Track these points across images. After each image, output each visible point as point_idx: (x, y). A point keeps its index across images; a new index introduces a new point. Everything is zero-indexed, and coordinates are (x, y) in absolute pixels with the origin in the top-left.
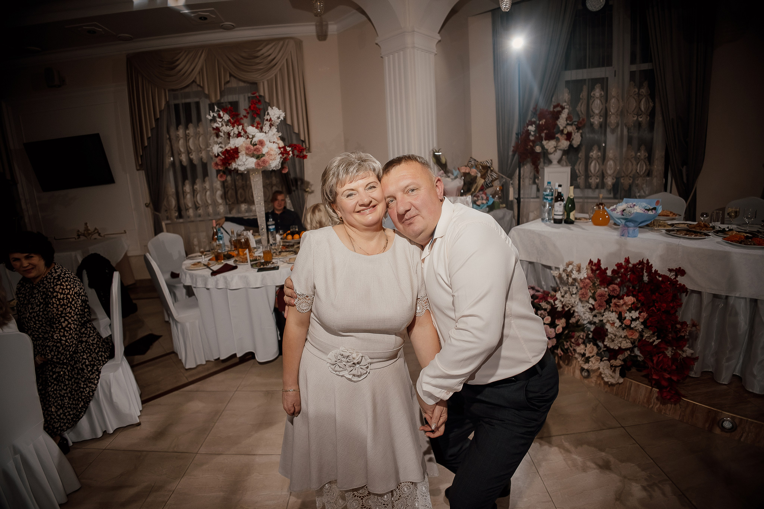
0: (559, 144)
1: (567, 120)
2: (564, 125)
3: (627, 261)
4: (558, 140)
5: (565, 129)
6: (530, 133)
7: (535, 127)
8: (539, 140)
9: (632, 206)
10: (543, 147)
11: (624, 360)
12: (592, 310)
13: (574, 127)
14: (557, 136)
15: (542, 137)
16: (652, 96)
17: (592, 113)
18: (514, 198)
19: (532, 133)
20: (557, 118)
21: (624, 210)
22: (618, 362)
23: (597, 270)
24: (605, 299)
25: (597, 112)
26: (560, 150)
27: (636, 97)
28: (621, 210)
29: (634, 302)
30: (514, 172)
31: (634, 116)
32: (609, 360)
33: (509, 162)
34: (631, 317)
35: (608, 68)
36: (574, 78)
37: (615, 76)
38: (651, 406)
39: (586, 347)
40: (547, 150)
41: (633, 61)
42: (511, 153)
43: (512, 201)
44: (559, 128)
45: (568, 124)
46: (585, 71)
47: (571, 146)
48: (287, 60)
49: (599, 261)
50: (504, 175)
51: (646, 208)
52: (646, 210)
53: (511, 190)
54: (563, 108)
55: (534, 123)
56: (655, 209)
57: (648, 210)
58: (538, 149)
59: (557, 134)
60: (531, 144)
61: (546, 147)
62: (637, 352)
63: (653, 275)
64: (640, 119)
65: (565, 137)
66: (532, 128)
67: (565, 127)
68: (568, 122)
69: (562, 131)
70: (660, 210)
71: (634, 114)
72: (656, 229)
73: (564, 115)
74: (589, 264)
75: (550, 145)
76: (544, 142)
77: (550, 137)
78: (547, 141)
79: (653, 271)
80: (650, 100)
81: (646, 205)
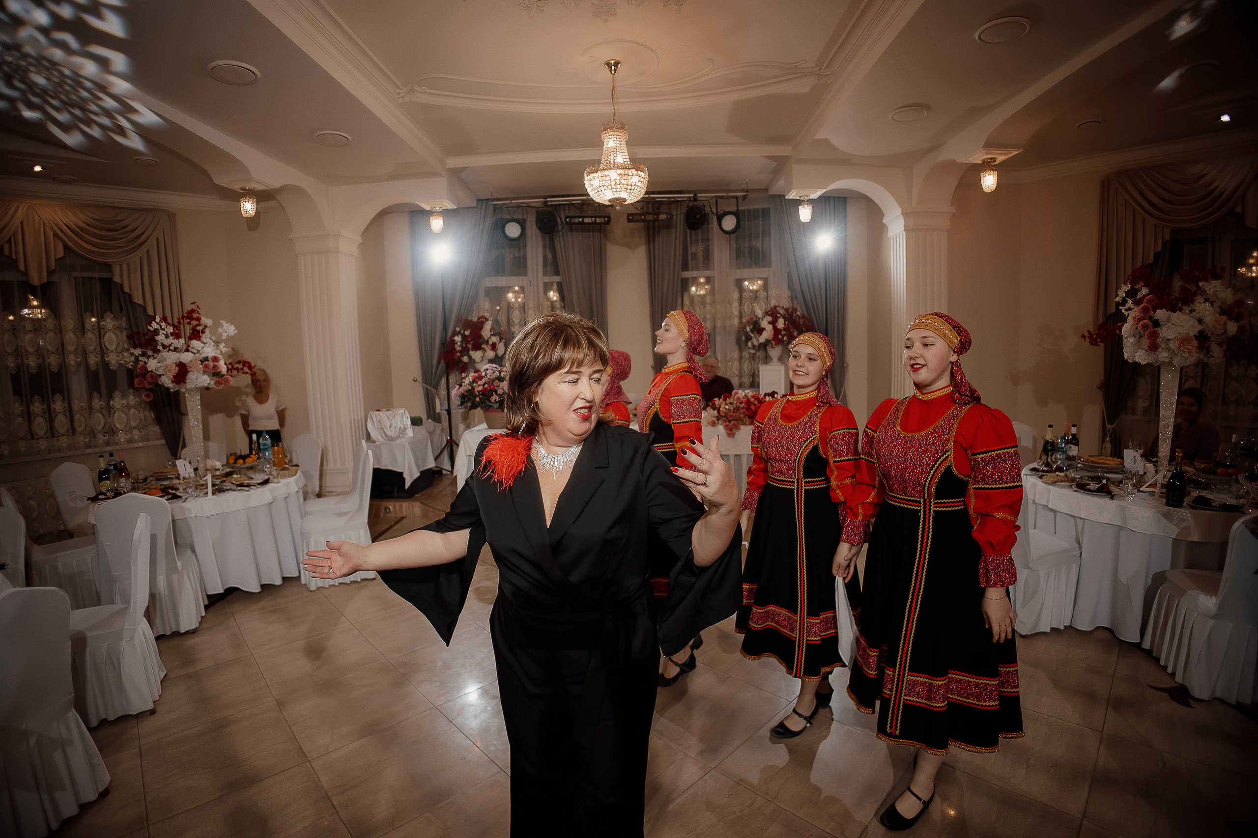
0: (486, 354)
1: (491, 331)
2: (489, 336)
4: (484, 350)
5: (490, 340)
6: (457, 343)
7: (462, 337)
8: (465, 351)
10: (470, 357)
13: (498, 338)
14: (483, 346)
15: (469, 348)
17: (513, 324)
18: (441, 410)
19: (459, 344)
20: (481, 328)
25: (517, 321)
26: (486, 359)
30: (439, 381)
33: (434, 371)
35: (525, 278)
36: (494, 284)
37: (530, 286)
40: (474, 360)
41: (545, 274)
42: (435, 362)
43: (439, 414)
44: (485, 339)
45: (492, 335)
46: (504, 278)
47: (496, 355)
48: (157, 239)
50: (429, 385)
53: (437, 401)
54: (487, 320)
55: (459, 333)
58: (465, 359)
59: (483, 344)
60: (459, 354)
61: (473, 357)
65: (491, 347)
66: (458, 339)
67: (490, 338)
68: (492, 333)
69: (488, 341)
73: (488, 326)
75: (476, 355)
76: (472, 353)
77: (477, 347)
78: (474, 352)
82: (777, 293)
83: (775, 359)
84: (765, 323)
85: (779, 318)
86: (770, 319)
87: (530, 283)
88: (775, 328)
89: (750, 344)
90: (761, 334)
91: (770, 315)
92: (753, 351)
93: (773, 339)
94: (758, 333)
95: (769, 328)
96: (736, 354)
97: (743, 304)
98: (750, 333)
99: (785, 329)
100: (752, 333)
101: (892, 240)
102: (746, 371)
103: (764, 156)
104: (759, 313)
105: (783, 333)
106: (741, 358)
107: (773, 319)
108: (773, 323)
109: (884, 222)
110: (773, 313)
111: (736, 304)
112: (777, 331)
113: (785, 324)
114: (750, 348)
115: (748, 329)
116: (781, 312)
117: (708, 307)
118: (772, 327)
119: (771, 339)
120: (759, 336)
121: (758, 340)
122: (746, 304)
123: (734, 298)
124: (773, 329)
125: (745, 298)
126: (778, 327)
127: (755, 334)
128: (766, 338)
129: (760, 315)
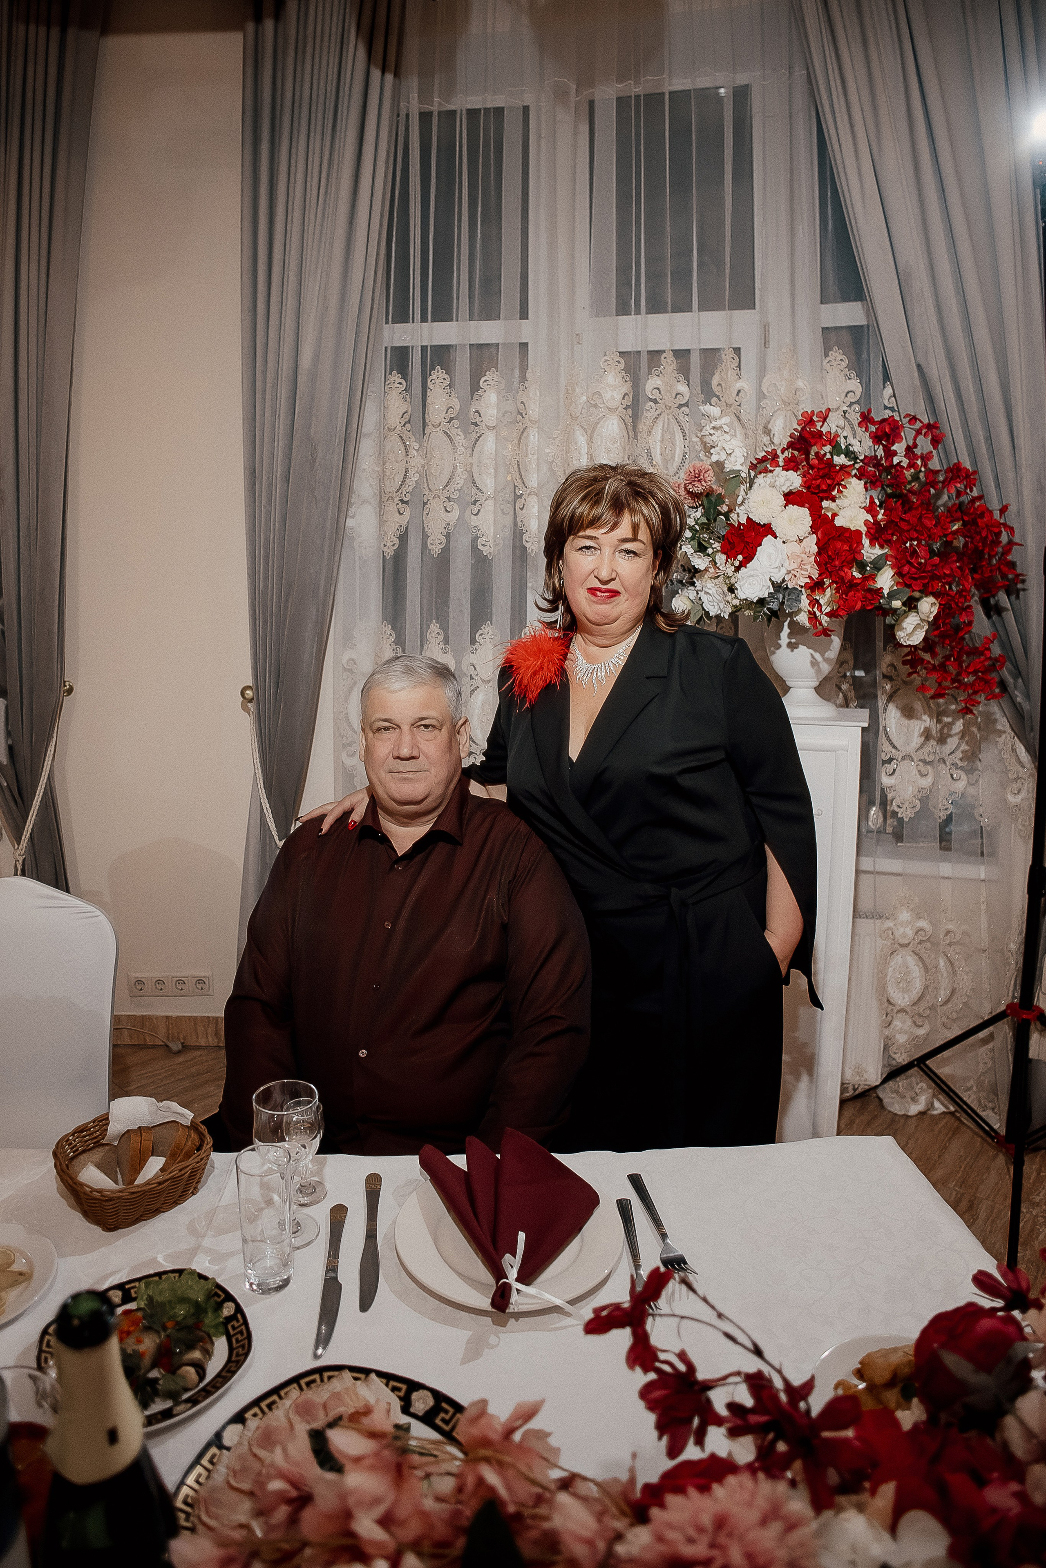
85: (844, 472)
86: (794, 480)
88: (823, 526)
90: (749, 557)
91: (785, 467)
93: (816, 586)
95: (794, 525)
99: (876, 534)
100: (702, 548)
104: (732, 453)
105: (870, 551)
107: (806, 484)
110: (807, 455)
112: (833, 543)
113: (871, 509)
116: (856, 448)
117: (489, 443)
118: (808, 521)
119: (803, 581)
120: (737, 569)
121: (732, 589)
122: (658, 431)
123: (607, 396)
124: (814, 529)
125: (655, 401)
126: (838, 522)
127: (712, 556)
128: (778, 579)
129: (737, 462)
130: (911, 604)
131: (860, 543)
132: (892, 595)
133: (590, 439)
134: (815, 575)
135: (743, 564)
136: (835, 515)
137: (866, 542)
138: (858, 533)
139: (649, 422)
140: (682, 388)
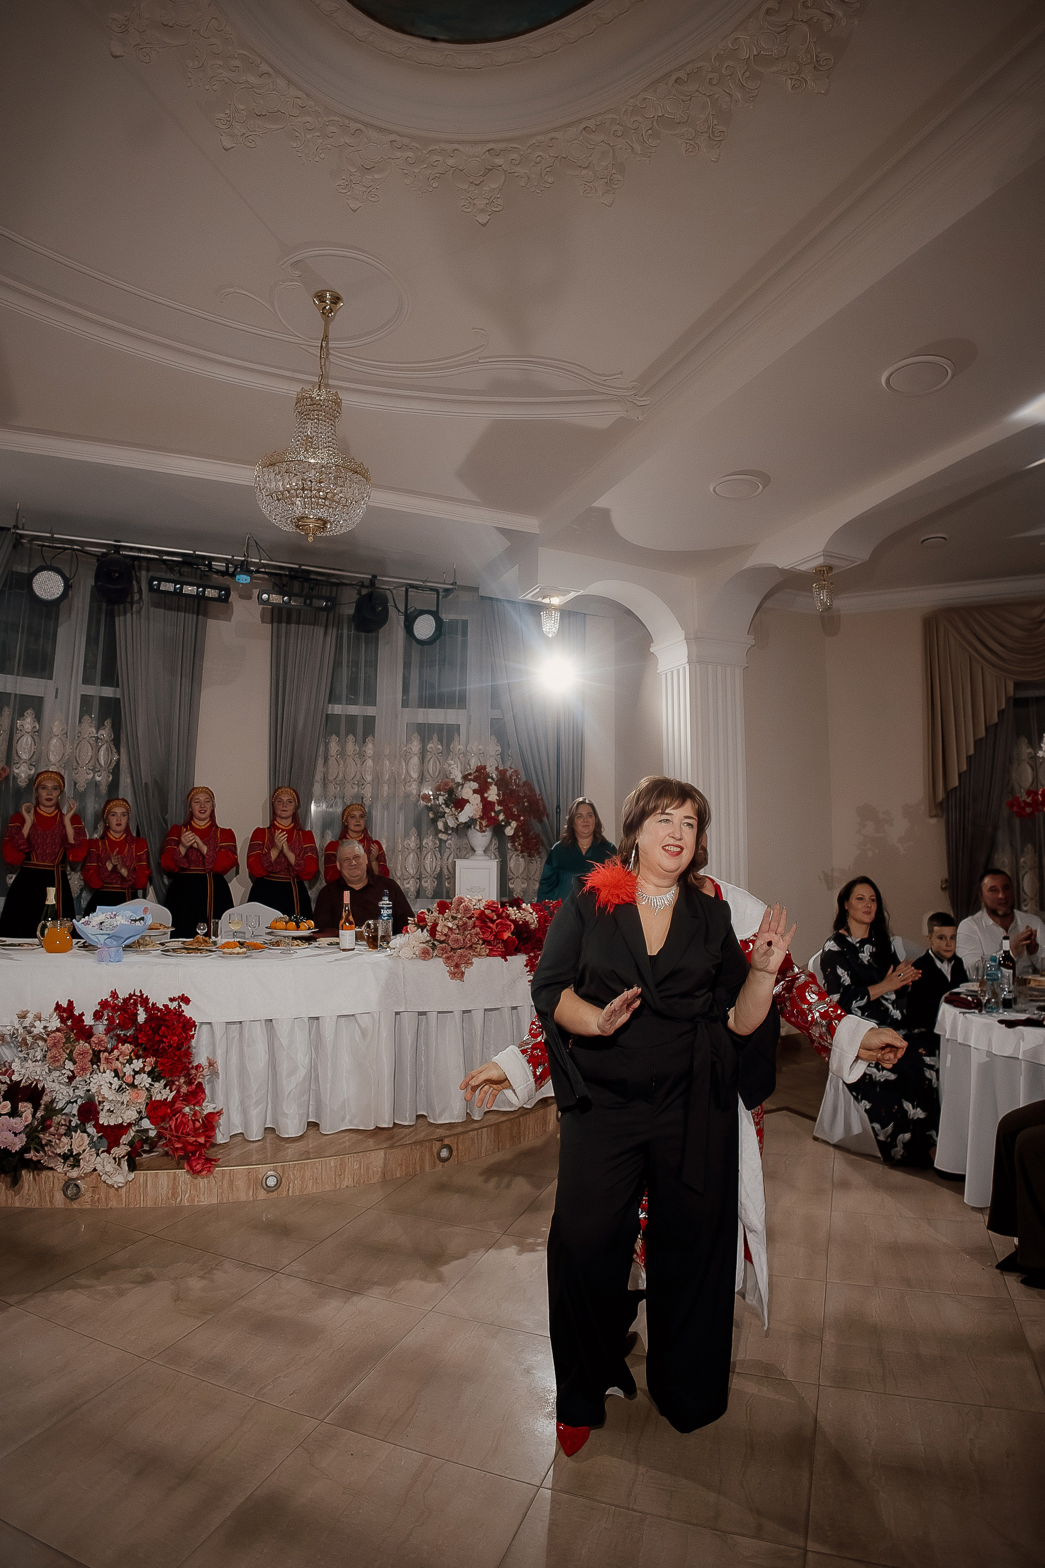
3: (114, 995)
9: (112, 917)
11: (131, 1144)
12: (71, 1079)
16: (116, 742)
17: (16, 758)
21: (101, 923)
22: (121, 1150)
23: (68, 1019)
24: (90, 1058)
25: (25, 757)
27: (92, 742)
28: (99, 922)
29: (133, 1049)
31: (89, 771)
32: (108, 1151)
34: (134, 1070)
37: (56, 697)
38: (179, 1200)
39: (71, 1138)
41: (87, 680)
49: (70, 1003)
51: (131, 918)
52: (132, 920)
56: (142, 919)
57: (135, 921)
62: (146, 1123)
63: (151, 1010)
64: (98, 779)
70: (149, 921)
71: (89, 769)
72: (142, 949)
74: (56, 1009)
79: (150, 1005)
80: (114, 750)
81: (131, 914)
82: (480, 747)
83: (479, 851)
84: (467, 792)
85: (491, 784)
86: (475, 785)
87: (57, 693)
88: (484, 800)
89: (440, 825)
90: (462, 809)
91: (474, 780)
92: (443, 836)
93: (482, 818)
94: (457, 808)
95: (476, 799)
96: (412, 842)
97: (426, 760)
98: (443, 806)
99: (500, 803)
100: (447, 806)
101: (664, 677)
102: (429, 870)
103: (497, 528)
104: (457, 775)
105: (498, 808)
106: (420, 848)
107: (480, 787)
108: (481, 791)
109: (651, 650)
110: (481, 777)
111: (415, 760)
112: (487, 805)
113: (498, 795)
114: (441, 831)
115: (441, 800)
116: (495, 776)
117: (370, 763)
118: (480, 799)
119: (478, 817)
120: (458, 813)
121: (457, 819)
122: (431, 762)
123: (413, 750)
124: (482, 801)
125: (430, 752)
126: (489, 799)
127: (451, 809)
128: (471, 816)
129: (459, 779)
130: (509, 824)
131: (494, 805)
132: (502, 821)
133: (407, 764)
134: (482, 815)
135: (460, 811)
136: (488, 797)
137: (496, 805)
138: (494, 803)
139: (428, 759)
140: (440, 747)
